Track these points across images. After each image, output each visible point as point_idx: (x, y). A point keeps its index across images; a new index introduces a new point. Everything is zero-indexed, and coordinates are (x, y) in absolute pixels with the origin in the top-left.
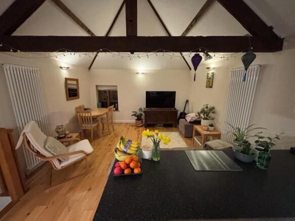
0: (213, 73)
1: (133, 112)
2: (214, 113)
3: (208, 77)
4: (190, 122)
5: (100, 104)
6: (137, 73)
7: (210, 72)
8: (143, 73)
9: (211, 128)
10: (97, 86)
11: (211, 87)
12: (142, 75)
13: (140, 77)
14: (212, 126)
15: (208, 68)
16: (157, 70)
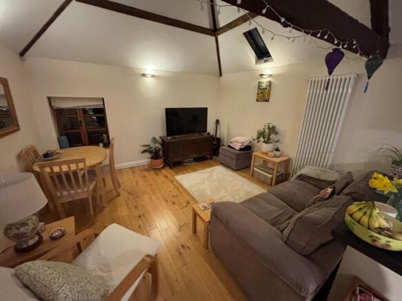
0: (270, 82)
1: (144, 146)
2: (276, 133)
3: (259, 86)
4: (241, 149)
5: (64, 138)
6: (144, 75)
7: (265, 80)
8: (153, 76)
9: (278, 153)
10: (49, 98)
11: (267, 101)
12: (152, 78)
13: (149, 82)
14: (277, 150)
15: (262, 75)
16: (177, 73)
